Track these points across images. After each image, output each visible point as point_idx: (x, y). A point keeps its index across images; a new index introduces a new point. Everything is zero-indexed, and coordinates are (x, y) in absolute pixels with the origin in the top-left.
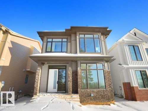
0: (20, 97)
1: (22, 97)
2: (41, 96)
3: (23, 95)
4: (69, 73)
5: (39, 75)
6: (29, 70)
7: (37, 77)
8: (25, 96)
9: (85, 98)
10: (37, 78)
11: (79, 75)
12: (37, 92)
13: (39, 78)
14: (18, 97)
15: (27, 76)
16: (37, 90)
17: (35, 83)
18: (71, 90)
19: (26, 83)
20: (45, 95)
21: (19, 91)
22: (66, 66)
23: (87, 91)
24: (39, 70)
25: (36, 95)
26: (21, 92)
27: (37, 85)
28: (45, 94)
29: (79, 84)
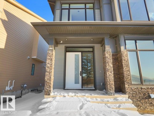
0: (25, 93)
1: (28, 92)
2: (58, 98)
3: (30, 90)
4: (107, 55)
5: (51, 60)
6: (35, 57)
7: (48, 63)
8: (32, 91)
9: (139, 102)
10: (49, 65)
11: (125, 60)
12: (50, 91)
13: (51, 64)
14: (23, 93)
15: (34, 65)
16: (50, 87)
17: (46, 73)
18: (113, 87)
19: (33, 74)
20: (64, 96)
21: (24, 85)
22: (93, 48)
23: (142, 88)
24: (52, 50)
25: (49, 95)
26: (26, 87)
27: (50, 77)
28: (66, 94)
29: (125, 76)
